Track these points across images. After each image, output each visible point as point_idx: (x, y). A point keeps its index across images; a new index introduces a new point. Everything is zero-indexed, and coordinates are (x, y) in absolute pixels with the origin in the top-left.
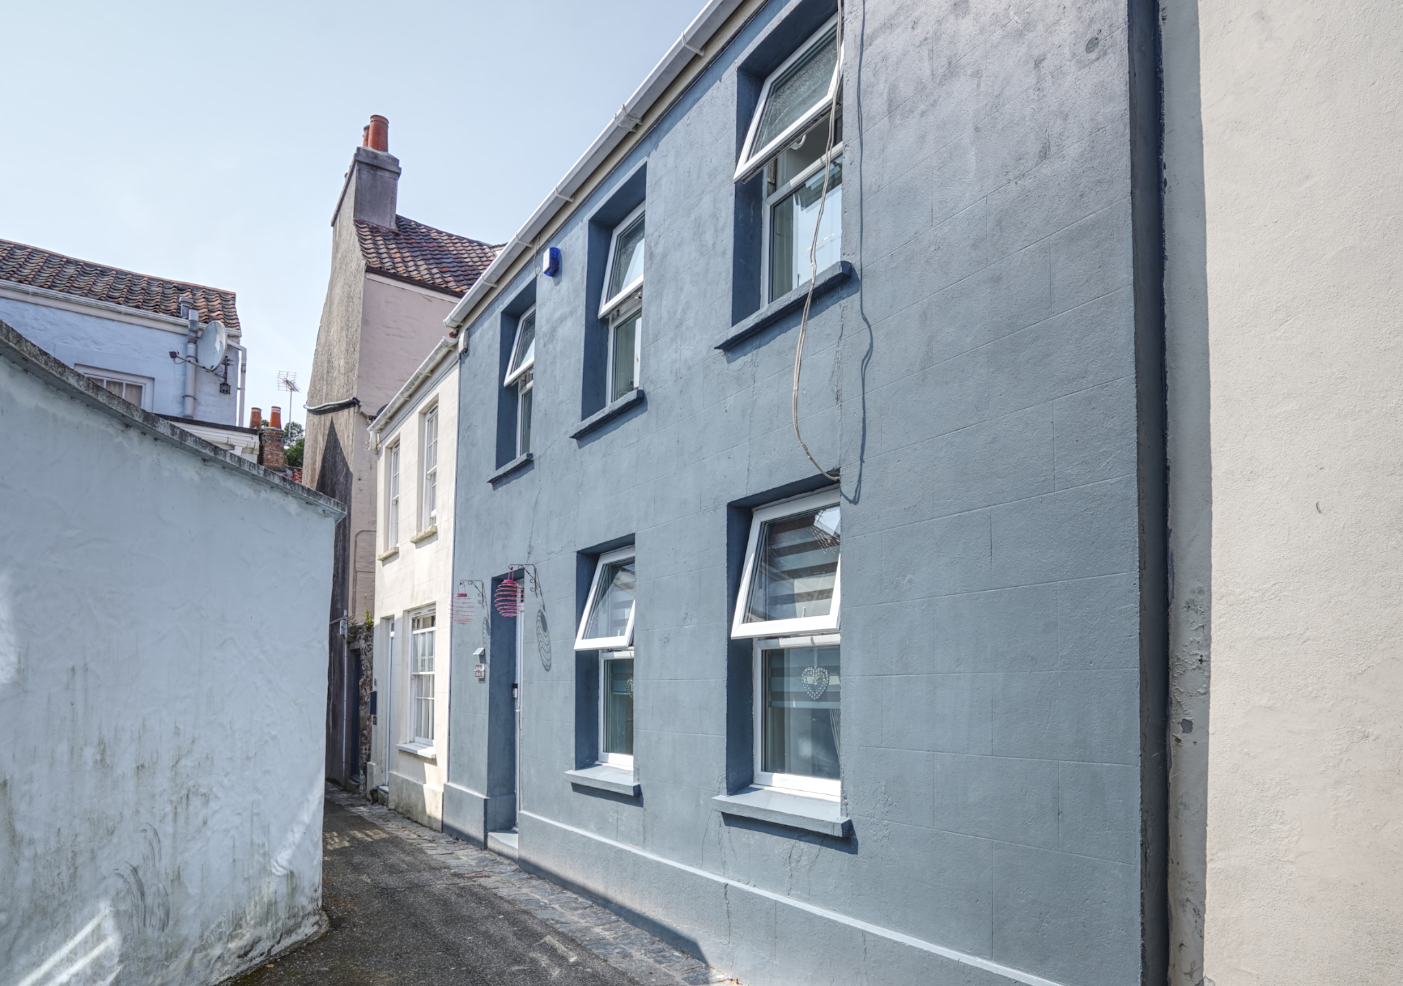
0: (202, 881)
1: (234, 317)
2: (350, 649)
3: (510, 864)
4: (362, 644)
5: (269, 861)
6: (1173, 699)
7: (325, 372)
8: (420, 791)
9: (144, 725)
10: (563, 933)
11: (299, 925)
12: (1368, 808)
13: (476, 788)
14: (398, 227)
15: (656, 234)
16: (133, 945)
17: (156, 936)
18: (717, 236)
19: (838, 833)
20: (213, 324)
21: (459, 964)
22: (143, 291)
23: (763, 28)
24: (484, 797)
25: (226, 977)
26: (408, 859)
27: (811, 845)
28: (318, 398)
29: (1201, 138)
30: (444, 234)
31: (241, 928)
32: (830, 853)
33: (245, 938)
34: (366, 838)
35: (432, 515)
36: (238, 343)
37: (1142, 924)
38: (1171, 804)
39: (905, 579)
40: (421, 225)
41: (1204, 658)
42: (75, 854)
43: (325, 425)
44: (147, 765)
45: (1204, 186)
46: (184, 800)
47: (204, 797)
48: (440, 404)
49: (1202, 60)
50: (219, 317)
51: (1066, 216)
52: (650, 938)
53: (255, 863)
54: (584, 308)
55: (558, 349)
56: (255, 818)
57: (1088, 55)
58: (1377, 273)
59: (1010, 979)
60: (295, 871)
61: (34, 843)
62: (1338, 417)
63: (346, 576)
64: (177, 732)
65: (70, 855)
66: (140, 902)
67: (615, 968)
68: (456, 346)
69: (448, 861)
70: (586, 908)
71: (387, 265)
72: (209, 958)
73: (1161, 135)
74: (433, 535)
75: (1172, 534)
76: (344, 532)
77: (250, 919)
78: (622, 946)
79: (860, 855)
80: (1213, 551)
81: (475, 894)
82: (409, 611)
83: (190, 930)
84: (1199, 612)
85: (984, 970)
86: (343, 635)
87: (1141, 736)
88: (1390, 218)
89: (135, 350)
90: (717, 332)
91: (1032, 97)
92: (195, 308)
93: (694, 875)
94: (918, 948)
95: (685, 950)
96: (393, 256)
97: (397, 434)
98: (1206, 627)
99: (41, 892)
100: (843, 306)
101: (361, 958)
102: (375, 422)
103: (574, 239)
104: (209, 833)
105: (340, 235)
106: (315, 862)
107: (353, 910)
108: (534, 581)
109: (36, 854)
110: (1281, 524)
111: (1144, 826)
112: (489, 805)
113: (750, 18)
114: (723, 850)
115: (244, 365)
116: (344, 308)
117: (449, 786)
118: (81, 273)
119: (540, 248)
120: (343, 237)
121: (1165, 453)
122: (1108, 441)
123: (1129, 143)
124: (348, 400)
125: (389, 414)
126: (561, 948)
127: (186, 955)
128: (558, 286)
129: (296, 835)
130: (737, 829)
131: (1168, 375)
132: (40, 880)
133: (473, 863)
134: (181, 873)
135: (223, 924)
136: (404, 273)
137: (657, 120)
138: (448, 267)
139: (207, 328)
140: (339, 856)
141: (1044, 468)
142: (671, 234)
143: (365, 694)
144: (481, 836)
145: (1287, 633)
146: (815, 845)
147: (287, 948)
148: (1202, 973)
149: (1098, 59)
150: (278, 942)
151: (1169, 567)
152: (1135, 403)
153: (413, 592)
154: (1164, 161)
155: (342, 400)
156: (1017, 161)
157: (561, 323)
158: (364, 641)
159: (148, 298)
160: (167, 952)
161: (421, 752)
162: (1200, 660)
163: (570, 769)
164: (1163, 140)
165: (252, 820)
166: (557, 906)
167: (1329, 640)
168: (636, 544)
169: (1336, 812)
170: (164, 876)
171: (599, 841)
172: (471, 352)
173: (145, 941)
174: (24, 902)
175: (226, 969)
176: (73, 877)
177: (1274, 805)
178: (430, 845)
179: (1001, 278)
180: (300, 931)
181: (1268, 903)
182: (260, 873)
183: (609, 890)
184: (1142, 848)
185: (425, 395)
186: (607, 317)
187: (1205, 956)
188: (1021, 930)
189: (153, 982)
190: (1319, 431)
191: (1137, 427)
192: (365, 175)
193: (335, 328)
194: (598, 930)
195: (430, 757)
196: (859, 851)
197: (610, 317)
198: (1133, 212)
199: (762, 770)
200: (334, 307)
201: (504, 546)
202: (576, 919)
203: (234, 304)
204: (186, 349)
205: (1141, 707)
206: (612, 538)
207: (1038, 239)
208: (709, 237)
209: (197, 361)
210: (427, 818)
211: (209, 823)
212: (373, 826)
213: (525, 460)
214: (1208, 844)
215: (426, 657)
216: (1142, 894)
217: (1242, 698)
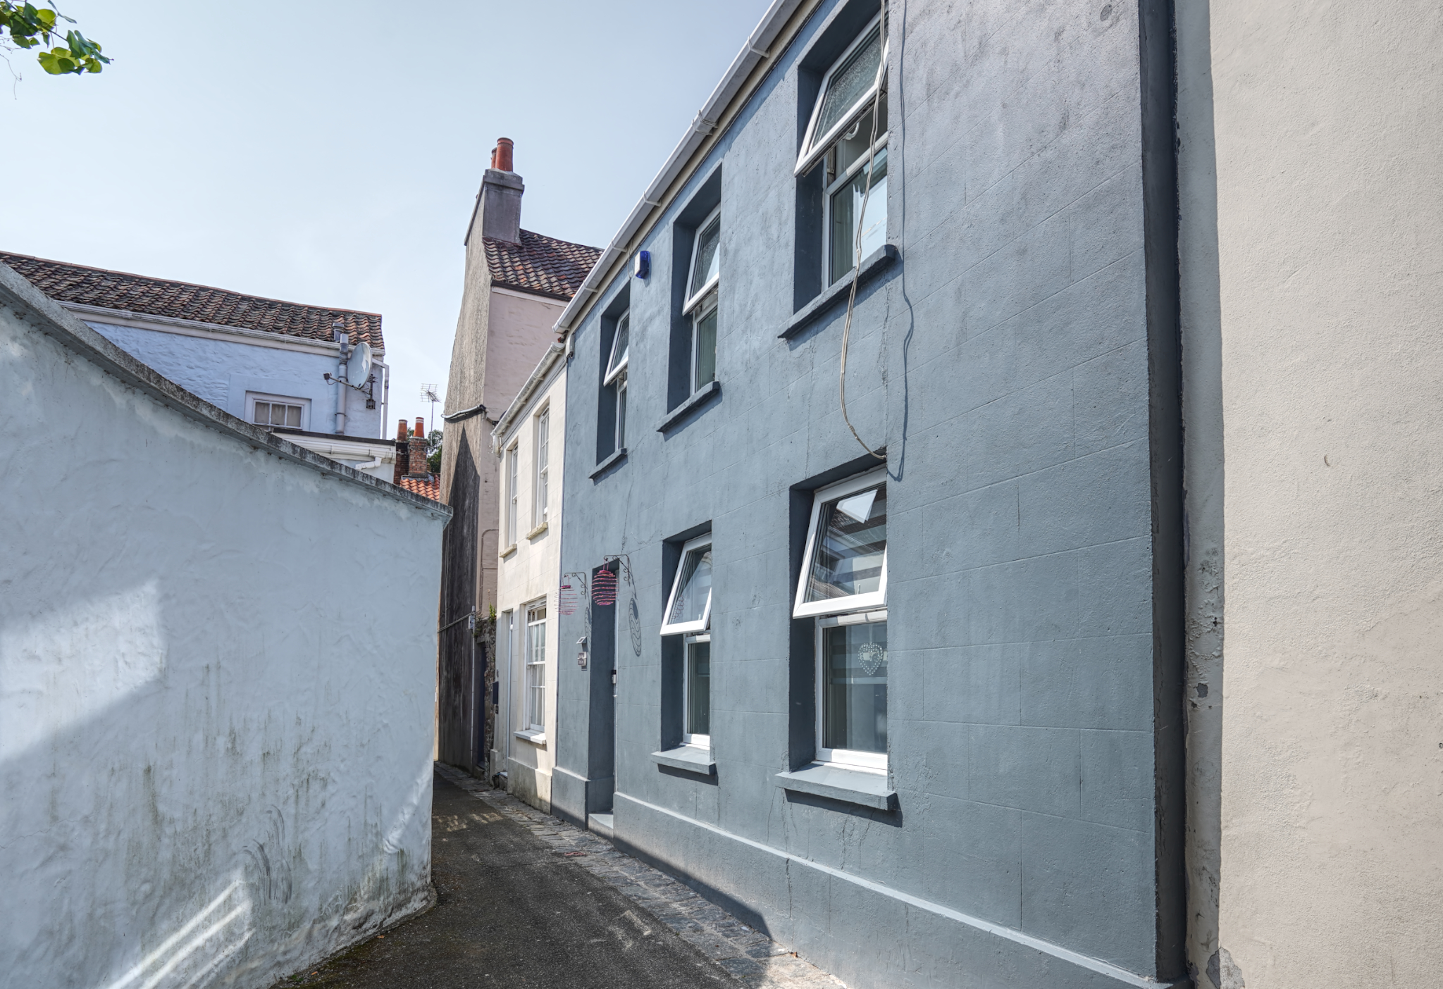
0: (321, 858)
1: (379, 337)
2: (478, 642)
3: (606, 844)
4: (487, 638)
5: (381, 840)
6: (1189, 663)
7: (459, 382)
8: (532, 774)
9: (269, 716)
10: (643, 908)
11: (408, 900)
12: (1377, 770)
13: (579, 772)
14: (522, 241)
15: (730, 231)
16: (260, 915)
17: (280, 907)
18: (781, 229)
19: (884, 806)
20: (361, 346)
21: (545, 936)
22: (303, 320)
23: (819, 26)
24: (585, 780)
25: (342, 946)
26: (516, 840)
27: (862, 819)
28: (453, 407)
29: (1212, 95)
30: (564, 244)
31: (355, 901)
32: (878, 826)
33: (359, 911)
34: (483, 821)
35: (545, 513)
36: (382, 361)
37: (1157, 893)
38: (1188, 770)
39: (943, 552)
40: (542, 237)
41: (1218, 620)
42: (209, 833)
43: (458, 432)
44: (272, 752)
45: (1214, 142)
46: (305, 784)
47: (322, 781)
48: (551, 407)
49: (1211, 16)
50: (366, 339)
51: (1083, 185)
52: (722, 913)
53: (368, 842)
54: (670, 307)
55: (648, 347)
56: (369, 801)
57: (1103, 22)
58: (1381, 217)
59: (1036, 950)
60: (405, 850)
61: (174, 822)
62: (1344, 366)
63: (474, 574)
64: (299, 722)
65: (205, 833)
66: (266, 876)
67: (684, 941)
68: (563, 350)
69: (551, 842)
70: (668, 885)
71: (510, 277)
72: (327, 928)
73: (1175, 95)
74: (544, 531)
75: (1187, 496)
76: (473, 532)
77: (364, 892)
78: (695, 920)
79: (904, 828)
80: (1226, 511)
81: (571, 872)
82: (525, 605)
83: (310, 902)
84: (1213, 574)
85: (1013, 941)
86: (472, 629)
87: (1154, 702)
88: (1393, 158)
89: (296, 375)
90: (781, 321)
91: (1053, 69)
92: (346, 332)
93: (760, 850)
94: (954, 920)
95: (752, 924)
96: (517, 268)
97: (515, 436)
98: (1220, 588)
99: (180, 865)
100: (888, 288)
101: (459, 931)
102: (497, 426)
103: (661, 241)
104: (327, 814)
105: (472, 253)
106: (424, 842)
107: (460, 887)
108: (627, 571)
109: (176, 832)
110: (1290, 479)
111: (1158, 794)
112: (589, 788)
113: (808, 17)
114: (786, 825)
115: (387, 382)
116: (474, 320)
117: (557, 770)
118: (253, 308)
119: (633, 253)
120: (474, 255)
121: (1181, 414)
122: (1123, 405)
123: (1140, 106)
124: (476, 407)
125: (509, 419)
126: (638, 921)
127: (307, 926)
128: (648, 287)
129: (405, 816)
130: (798, 804)
131: (1183, 335)
132: (179, 855)
133: (573, 843)
134: (302, 851)
135: (339, 898)
136: (526, 284)
137: (730, 122)
138: (566, 275)
139: (355, 349)
140: (456, 837)
141: (1065, 436)
142: (742, 230)
143: (489, 684)
144: (582, 817)
145: (1298, 591)
146: (865, 819)
147: (397, 921)
148: (1217, 943)
149: (1111, 26)
150: (390, 916)
151: (1185, 529)
152: (1147, 366)
153: (528, 586)
154: (1178, 120)
155: (471, 407)
156: (1040, 133)
157: (650, 322)
158: (488, 635)
159: (308, 326)
160: (290, 923)
161: (534, 738)
162: (1214, 623)
163: (657, 751)
164: (1176, 99)
165: (366, 802)
166: (642, 883)
167: (1338, 597)
168: (713, 531)
169: (1345, 776)
170: (287, 853)
171: (680, 820)
172: (576, 356)
173: (270, 911)
174: (166, 875)
175: (342, 939)
176: (208, 853)
177: (1286, 769)
178: (538, 826)
179: (1026, 250)
180: (410, 905)
181: (1281, 871)
182: (373, 851)
183: (689, 867)
184: (1156, 816)
185: (538, 398)
186: (691, 314)
187: (1220, 926)
188: (1046, 901)
189: (278, 949)
190: (1326, 382)
191: (1149, 390)
192: (493, 195)
193: (466, 341)
194: (675, 905)
195: (541, 743)
196: (904, 823)
197: (694, 312)
198: (1144, 175)
199: (823, 747)
200: (467, 320)
201: (603, 538)
202: (657, 895)
203: (380, 326)
204: (338, 370)
205: (1154, 672)
206: (692, 526)
207: (1059, 209)
208: (774, 231)
209: (347, 380)
210: (538, 801)
211: (327, 805)
212: (490, 809)
213: (620, 455)
214: (1223, 811)
215: (539, 648)
216: (1156, 862)
217: (1255, 660)
